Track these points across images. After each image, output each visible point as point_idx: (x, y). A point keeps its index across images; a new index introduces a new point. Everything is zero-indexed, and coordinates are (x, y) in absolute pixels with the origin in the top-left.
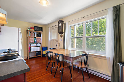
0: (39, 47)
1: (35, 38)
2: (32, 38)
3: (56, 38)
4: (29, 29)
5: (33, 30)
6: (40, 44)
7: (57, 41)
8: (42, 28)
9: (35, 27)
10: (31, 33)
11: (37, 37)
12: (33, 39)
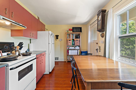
0: (78, 50)
1: (73, 40)
2: (70, 40)
3: (96, 39)
4: (67, 31)
5: (71, 32)
6: (79, 48)
7: (97, 43)
8: (81, 28)
9: (73, 28)
10: (69, 35)
11: (75, 39)
12: (71, 42)
